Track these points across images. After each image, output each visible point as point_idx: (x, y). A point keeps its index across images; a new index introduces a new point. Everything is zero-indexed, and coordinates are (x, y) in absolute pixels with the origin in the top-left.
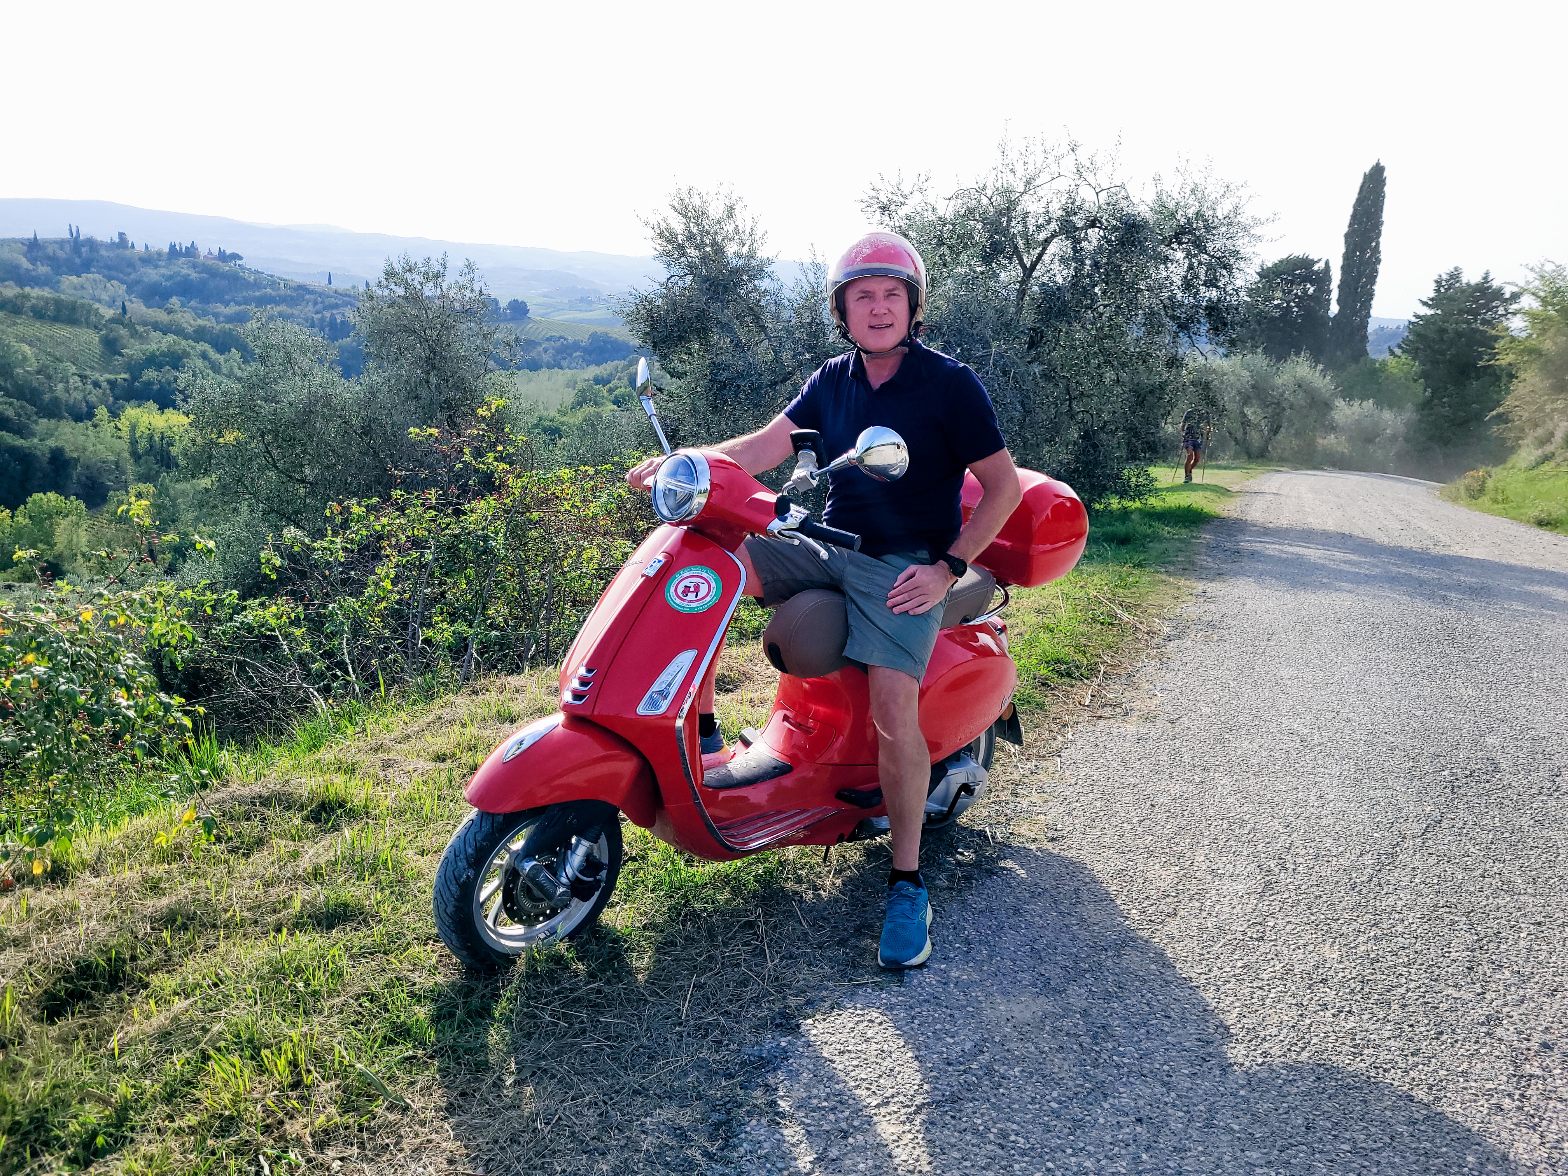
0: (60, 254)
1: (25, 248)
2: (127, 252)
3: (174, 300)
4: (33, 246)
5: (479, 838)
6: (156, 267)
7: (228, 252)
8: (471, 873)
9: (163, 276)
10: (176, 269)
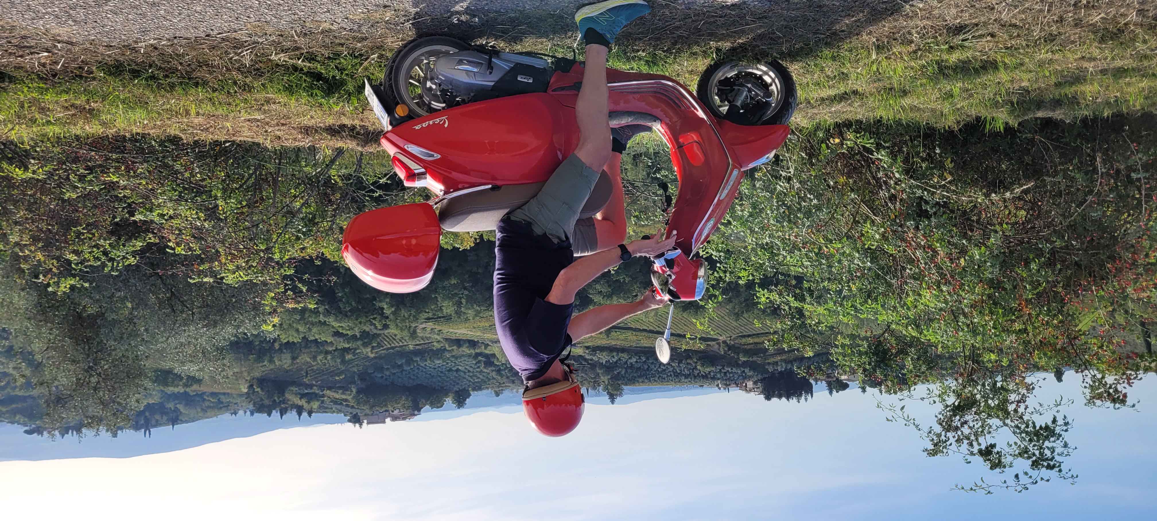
0: (158, 417)
1: (180, 418)
4: (175, 420)
7: (35, 435)
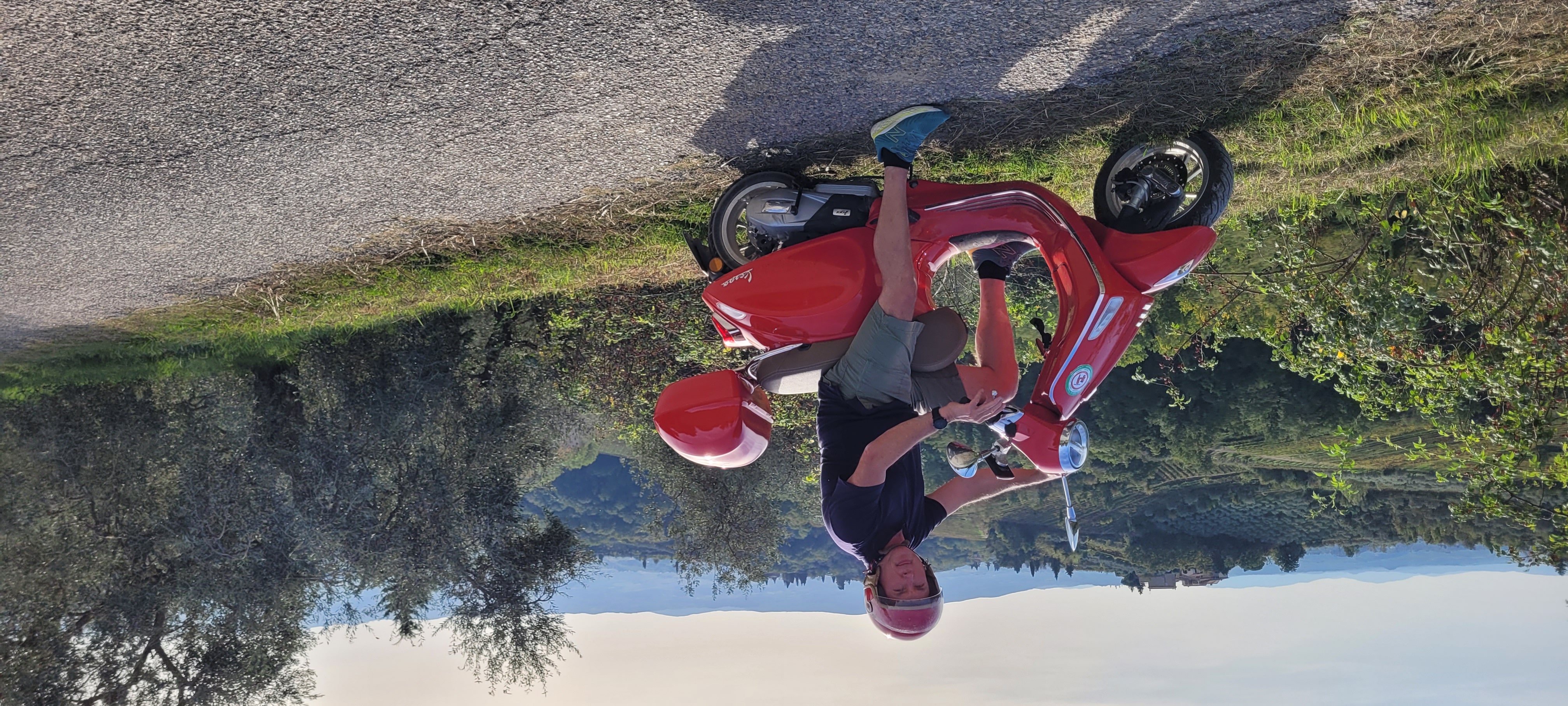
2: (838, 573)
3: (803, 536)
5: (1209, 211)
6: (816, 563)
8: (1214, 188)
9: (812, 556)
10: (801, 563)
